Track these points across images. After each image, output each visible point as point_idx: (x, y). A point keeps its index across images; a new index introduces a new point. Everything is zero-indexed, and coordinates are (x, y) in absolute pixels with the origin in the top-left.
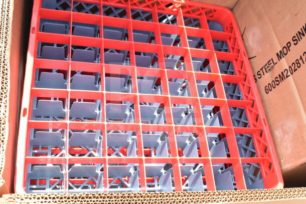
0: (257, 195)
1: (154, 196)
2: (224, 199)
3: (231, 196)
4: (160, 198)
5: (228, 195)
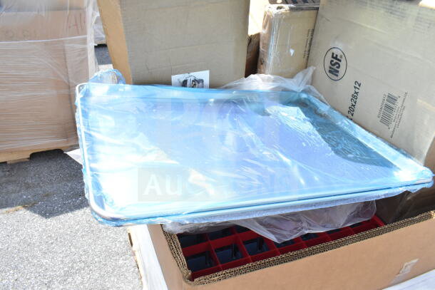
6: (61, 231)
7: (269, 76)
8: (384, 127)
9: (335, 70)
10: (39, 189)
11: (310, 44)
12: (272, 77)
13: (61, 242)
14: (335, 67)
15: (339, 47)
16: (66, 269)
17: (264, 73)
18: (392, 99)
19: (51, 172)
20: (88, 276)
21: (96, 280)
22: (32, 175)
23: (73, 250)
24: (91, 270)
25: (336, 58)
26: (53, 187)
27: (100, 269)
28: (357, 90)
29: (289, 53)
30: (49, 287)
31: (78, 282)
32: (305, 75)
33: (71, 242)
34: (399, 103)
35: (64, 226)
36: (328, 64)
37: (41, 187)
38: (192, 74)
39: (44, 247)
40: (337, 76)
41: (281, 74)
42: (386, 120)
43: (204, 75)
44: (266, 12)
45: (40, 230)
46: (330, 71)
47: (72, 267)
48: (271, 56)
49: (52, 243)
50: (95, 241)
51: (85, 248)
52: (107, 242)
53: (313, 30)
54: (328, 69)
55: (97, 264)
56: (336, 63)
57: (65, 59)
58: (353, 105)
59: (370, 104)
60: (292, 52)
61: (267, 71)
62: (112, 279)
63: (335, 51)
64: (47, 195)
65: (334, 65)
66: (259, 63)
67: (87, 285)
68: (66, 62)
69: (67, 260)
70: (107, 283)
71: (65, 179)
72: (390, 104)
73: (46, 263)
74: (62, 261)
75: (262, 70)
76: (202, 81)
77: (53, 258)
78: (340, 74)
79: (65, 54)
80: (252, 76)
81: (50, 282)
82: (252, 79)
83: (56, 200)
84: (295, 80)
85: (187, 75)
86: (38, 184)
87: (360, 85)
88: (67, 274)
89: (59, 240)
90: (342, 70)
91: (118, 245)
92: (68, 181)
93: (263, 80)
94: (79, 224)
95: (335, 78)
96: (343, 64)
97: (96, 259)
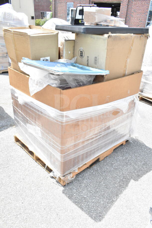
8: (96, 65)
11: (74, 50)
12: (66, 59)
14: (82, 54)
15: (82, 49)
18: (96, 58)
25: (81, 52)
28: (88, 59)
29: (69, 53)
32: (74, 59)
34: (97, 58)
38: (45, 58)
42: (96, 63)
43: (48, 58)
44: (61, 42)
46: (81, 56)
48: (64, 54)
53: (74, 46)
56: (82, 53)
58: (88, 63)
59: (92, 61)
60: (70, 52)
63: (81, 50)
66: (61, 56)
72: (96, 59)
75: (62, 58)
76: (48, 60)
78: (83, 56)
80: (60, 59)
84: (72, 60)
85: (44, 58)
87: (88, 57)
90: (83, 55)
95: (82, 57)
96: (83, 53)
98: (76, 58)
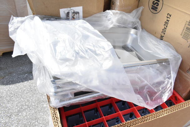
0: (179, 106)
1: (134, 121)
2: (166, 113)
3: (168, 110)
4: (137, 121)
5: (166, 110)
6: (17, 91)
7: (117, 11)
8: (184, 41)
9: (155, 7)
10: (6, 70)
12: (119, 12)
13: (16, 96)
14: (155, 6)
16: (18, 109)
17: (114, 10)
19: (12, 62)
20: (29, 112)
21: (33, 114)
22: (3, 63)
23: (22, 99)
24: (30, 109)
26: (13, 69)
27: (35, 109)
28: (168, 19)
30: (10, 118)
31: (24, 115)
32: (138, 11)
33: (21, 96)
35: (18, 88)
36: (151, 4)
37: (7, 69)
38: (72, 8)
39: (8, 98)
40: (156, 11)
41: (123, 11)
42: (186, 37)
43: (80, 10)
45: (7, 90)
46: (152, 8)
47: (22, 108)
49: (12, 96)
50: (33, 95)
51: (28, 99)
52: (38, 96)
54: (151, 7)
55: (34, 106)
57: (15, 5)
58: (165, 28)
61: (116, 9)
62: (41, 114)
64: (10, 73)
65: (155, 4)
66: (112, 4)
67: (28, 117)
68: (15, 7)
69: (19, 105)
70: (38, 116)
71: (19, 65)
72: (189, 26)
73: (9, 106)
74: (17, 105)
75: (113, 8)
76: (78, 13)
77: (12, 103)
78: (159, 10)
79: (15, 3)
80: (108, 11)
81: (10, 115)
82: (107, 13)
83: (14, 75)
84: (131, 14)
85: (69, 9)
86: (6, 68)
87: (170, 16)
88: (19, 111)
89: (15, 95)
91: (44, 97)
92: (20, 66)
93: (114, 13)
94: (25, 87)
95: (155, 12)
96: (160, 3)
97: (33, 104)
98: (141, 9)
